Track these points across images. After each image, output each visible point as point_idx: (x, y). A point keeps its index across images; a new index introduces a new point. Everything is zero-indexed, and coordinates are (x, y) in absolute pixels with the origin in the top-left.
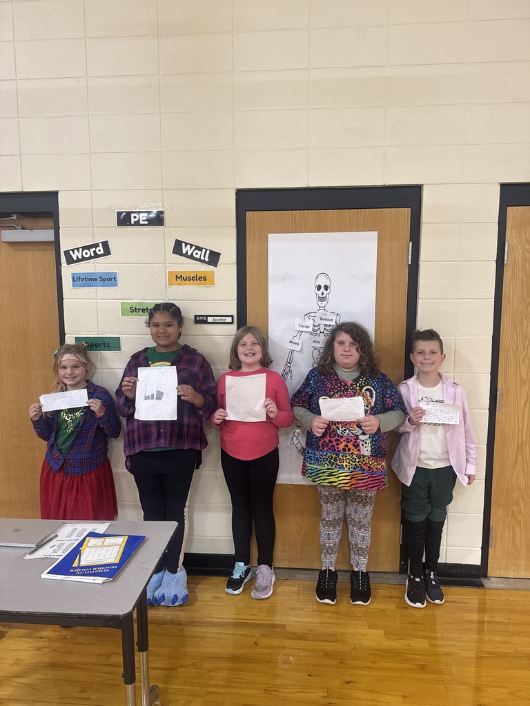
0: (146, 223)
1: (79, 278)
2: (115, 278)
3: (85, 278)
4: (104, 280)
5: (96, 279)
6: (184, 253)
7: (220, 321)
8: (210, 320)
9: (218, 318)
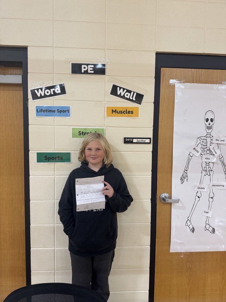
0: (93, 72)
1: (42, 110)
2: (68, 111)
3: (46, 110)
4: (61, 112)
5: (54, 111)
6: (119, 94)
7: (141, 141)
8: (135, 141)
9: (140, 140)
